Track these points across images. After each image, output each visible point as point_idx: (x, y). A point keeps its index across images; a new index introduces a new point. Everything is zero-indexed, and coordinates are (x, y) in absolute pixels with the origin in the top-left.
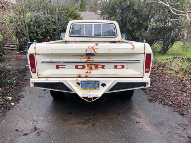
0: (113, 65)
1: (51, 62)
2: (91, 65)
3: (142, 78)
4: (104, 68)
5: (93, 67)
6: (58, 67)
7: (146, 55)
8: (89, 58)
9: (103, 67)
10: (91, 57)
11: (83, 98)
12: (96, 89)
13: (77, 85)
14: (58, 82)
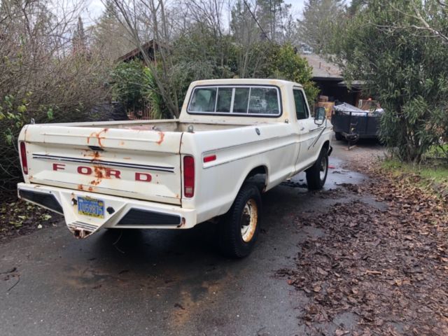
0: (132, 173)
1: (46, 157)
2: (101, 168)
3: (181, 206)
4: (119, 177)
5: (104, 172)
6: (55, 167)
7: (185, 158)
8: (97, 155)
9: (117, 175)
10: (100, 154)
11: (70, 229)
12: (99, 216)
13: (73, 203)
14: (48, 192)
